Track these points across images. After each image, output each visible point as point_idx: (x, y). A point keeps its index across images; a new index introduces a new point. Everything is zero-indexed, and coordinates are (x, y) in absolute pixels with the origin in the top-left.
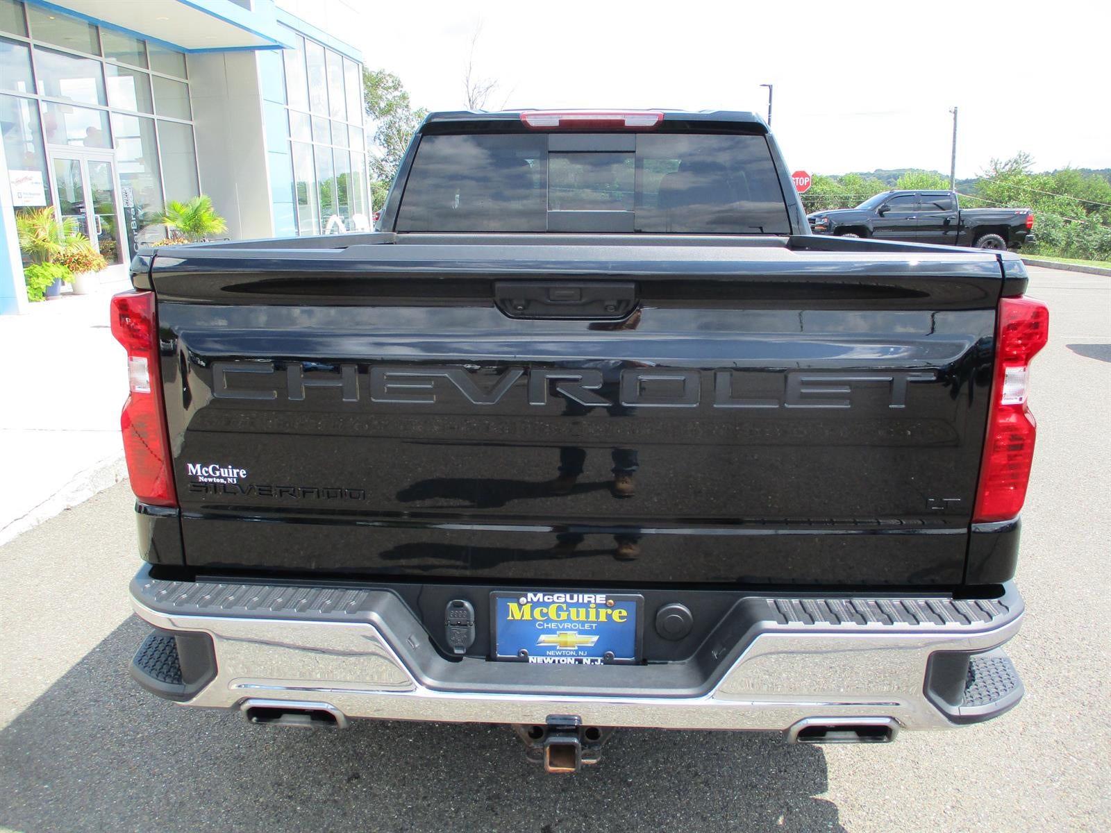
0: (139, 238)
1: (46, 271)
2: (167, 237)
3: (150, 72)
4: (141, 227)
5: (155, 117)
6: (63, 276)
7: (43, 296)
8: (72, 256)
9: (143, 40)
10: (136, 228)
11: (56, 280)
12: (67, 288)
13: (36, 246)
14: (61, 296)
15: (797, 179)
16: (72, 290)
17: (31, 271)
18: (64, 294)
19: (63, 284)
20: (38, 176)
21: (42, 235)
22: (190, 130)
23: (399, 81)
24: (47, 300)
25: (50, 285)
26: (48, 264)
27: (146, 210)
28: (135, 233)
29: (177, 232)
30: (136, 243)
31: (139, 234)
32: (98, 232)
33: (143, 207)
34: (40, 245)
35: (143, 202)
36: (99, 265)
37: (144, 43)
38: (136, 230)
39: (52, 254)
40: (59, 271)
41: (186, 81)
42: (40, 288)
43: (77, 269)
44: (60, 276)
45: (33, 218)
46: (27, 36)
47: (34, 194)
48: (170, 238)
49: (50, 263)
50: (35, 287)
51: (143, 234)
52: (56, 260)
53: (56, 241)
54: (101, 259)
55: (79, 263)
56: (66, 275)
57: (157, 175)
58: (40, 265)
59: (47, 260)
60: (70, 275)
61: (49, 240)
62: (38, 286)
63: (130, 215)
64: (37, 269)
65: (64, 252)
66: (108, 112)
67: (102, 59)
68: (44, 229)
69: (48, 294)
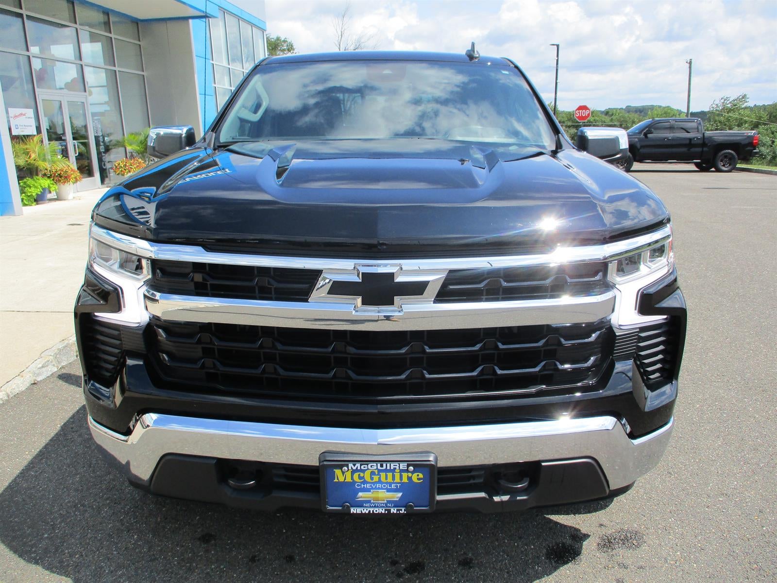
0: (107, 158)
1: (36, 182)
2: (126, 157)
3: (112, 36)
4: (107, 150)
5: (117, 69)
6: (49, 186)
7: (35, 201)
8: (56, 172)
9: (106, 12)
10: (104, 150)
11: (44, 189)
12: (53, 195)
13: (28, 165)
14: (47, 201)
15: (581, 111)
16: (56, 197)
17: (25, 183)
18: (51, 200)
19: (50, 192)
20: (30, 112)
21: (33, 156)
22: (142, 78)
23: (292, 46)
24: (37, 204)
25: (39, 193)
26: (38, 177)
27: (112, 138)
28: (103, 155)
29: (134, 154)
30: (104, 162)
31: (107, 155)
32: (76, 153)
33: (108, 135)
34: (32, 164)
35: (108, 131)
36: (76, 178)
37: (108, 15)
38: (104, 153)
39: (41, 170)
40: (46, 182)
41: (138, 42)
42: (32, 195)
43: (60, 181)
44: (47, 186)
45: (26, 144)
46: (21, 8)
47: (28, 126)
48: (128, 158)
49: (40, 177)
50: (29, 194)
51: (109, 155)
52: (45, 175)
53: (44, 160)
54: (78, 174)
55: (61, 177)
56: (51, 186)
57: (118, 111)
58: (32, 178)
59: (37, 175)
60: (54, 186)
61: (39, 160)
62: (31, 194)
63: (99, 141)
64: (29, 181)
65: (50, 169)
66: (82, 65)
67: (77, 26)
68: (34, 152)
69: (39, 199)
